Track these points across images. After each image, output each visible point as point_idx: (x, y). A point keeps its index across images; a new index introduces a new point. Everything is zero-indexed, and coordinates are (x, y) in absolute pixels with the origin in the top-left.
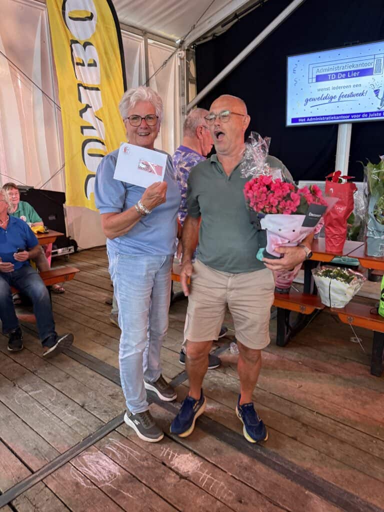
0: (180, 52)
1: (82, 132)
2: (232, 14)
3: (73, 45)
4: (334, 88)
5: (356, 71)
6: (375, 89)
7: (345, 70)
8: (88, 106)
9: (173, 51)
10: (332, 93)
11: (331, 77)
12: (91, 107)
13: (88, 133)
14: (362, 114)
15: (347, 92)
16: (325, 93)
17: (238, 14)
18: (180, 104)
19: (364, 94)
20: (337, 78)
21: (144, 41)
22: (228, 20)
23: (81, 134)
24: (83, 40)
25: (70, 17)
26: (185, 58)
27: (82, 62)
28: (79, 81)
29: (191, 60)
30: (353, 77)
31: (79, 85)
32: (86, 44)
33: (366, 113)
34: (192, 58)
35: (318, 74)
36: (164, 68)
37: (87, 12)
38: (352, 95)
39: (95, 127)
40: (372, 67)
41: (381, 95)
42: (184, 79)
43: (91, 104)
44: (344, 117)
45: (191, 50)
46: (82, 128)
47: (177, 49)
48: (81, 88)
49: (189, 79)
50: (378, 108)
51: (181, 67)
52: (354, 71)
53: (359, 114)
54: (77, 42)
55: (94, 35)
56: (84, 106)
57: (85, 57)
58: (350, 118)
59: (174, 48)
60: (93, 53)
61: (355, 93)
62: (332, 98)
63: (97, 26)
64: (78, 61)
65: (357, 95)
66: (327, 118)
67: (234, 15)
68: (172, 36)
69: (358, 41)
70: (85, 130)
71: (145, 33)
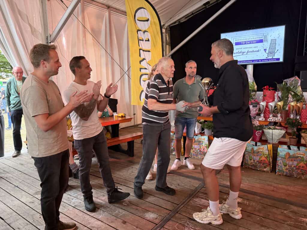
0: (163, 30)
1: (140, 71)
2: (190, 13)
3: (138, 32)
4: (244, 48)
5: (255, 41)
6: (265, 49)
7: (249, 40)
8: (144, 59)
10: (243, 50)
11: (243, 43)
12: (145, 59)
13: (143, 71)
14: (258, 60)
15: (251, 50)
16: (240, 50)
17: (193, 13)
19: (259, 51)
20: (245, 44)
22: (187, 16)
23: (140, 72)
24: (144, 29)
25: (138, 20)
26: (165, 32)
27: (142, 39)
28: (141, 47)
30: (254, 43)
31: (140, 49)
32: (145, 32)
33: (260, 60)
34: (168, 32)
35: (236, 42)
37: (146, 18)
38: (253, 51)
39: (147, 68)
40: (262, 39)
41: (267, 52)
42: (164, 43)
43: (146, 58)
44: (250, 61)
45: (168, 29)
46: (141, 69)
48: (141, 51)
49: (167, 43)
50: (267, 58)
52: (254, 41)
53: (257, 60)
54: (140, 30)
55: (149, 28)
56: (142, 59)
57: (144, 37)
58: (253, 62)
60: (148, 36)
61: (254, 50)
62: (243, 53)
63: (151, 24)
64: (140, 39)
65: (256, 51)
66: (241, 62)
67: (191, 13)
69: (255, 27)
70: (142, 70)
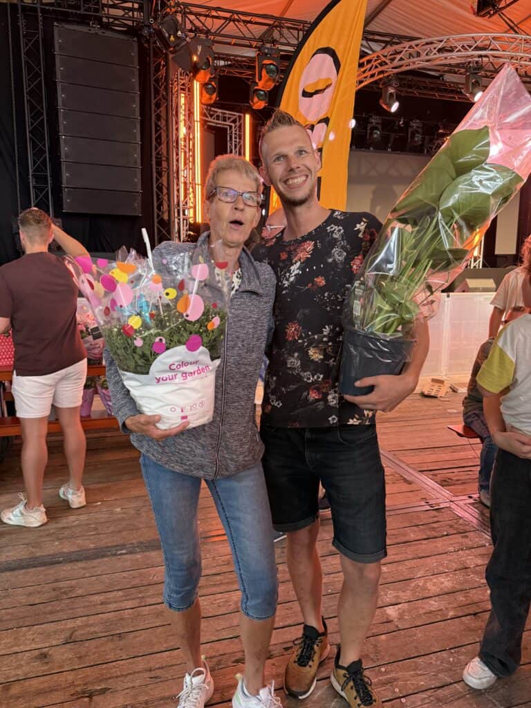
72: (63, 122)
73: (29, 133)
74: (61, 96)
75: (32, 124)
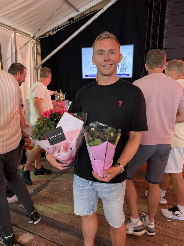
0: (33, 41)
2: (57, 27)
9: (29, 40)
17: (60, 27)
18: (33, 65)
21: (14, 34)
22: (55, 29)
26: (35, 43)
29: (38, 45)
34: (39, 44)
36: (25, 47)
41: (120, 67)
42: (35, 53)
45: (38, 40)
47: (31, 39)
49: (38, 53)
50: (119, 73)
51: (34, 48)
59: (30, 38)
68: (29, 33)
71: (14, 30)
72: (166, 32)
73: (152, 39)
74: (167, 21)
75: (153, 35)
